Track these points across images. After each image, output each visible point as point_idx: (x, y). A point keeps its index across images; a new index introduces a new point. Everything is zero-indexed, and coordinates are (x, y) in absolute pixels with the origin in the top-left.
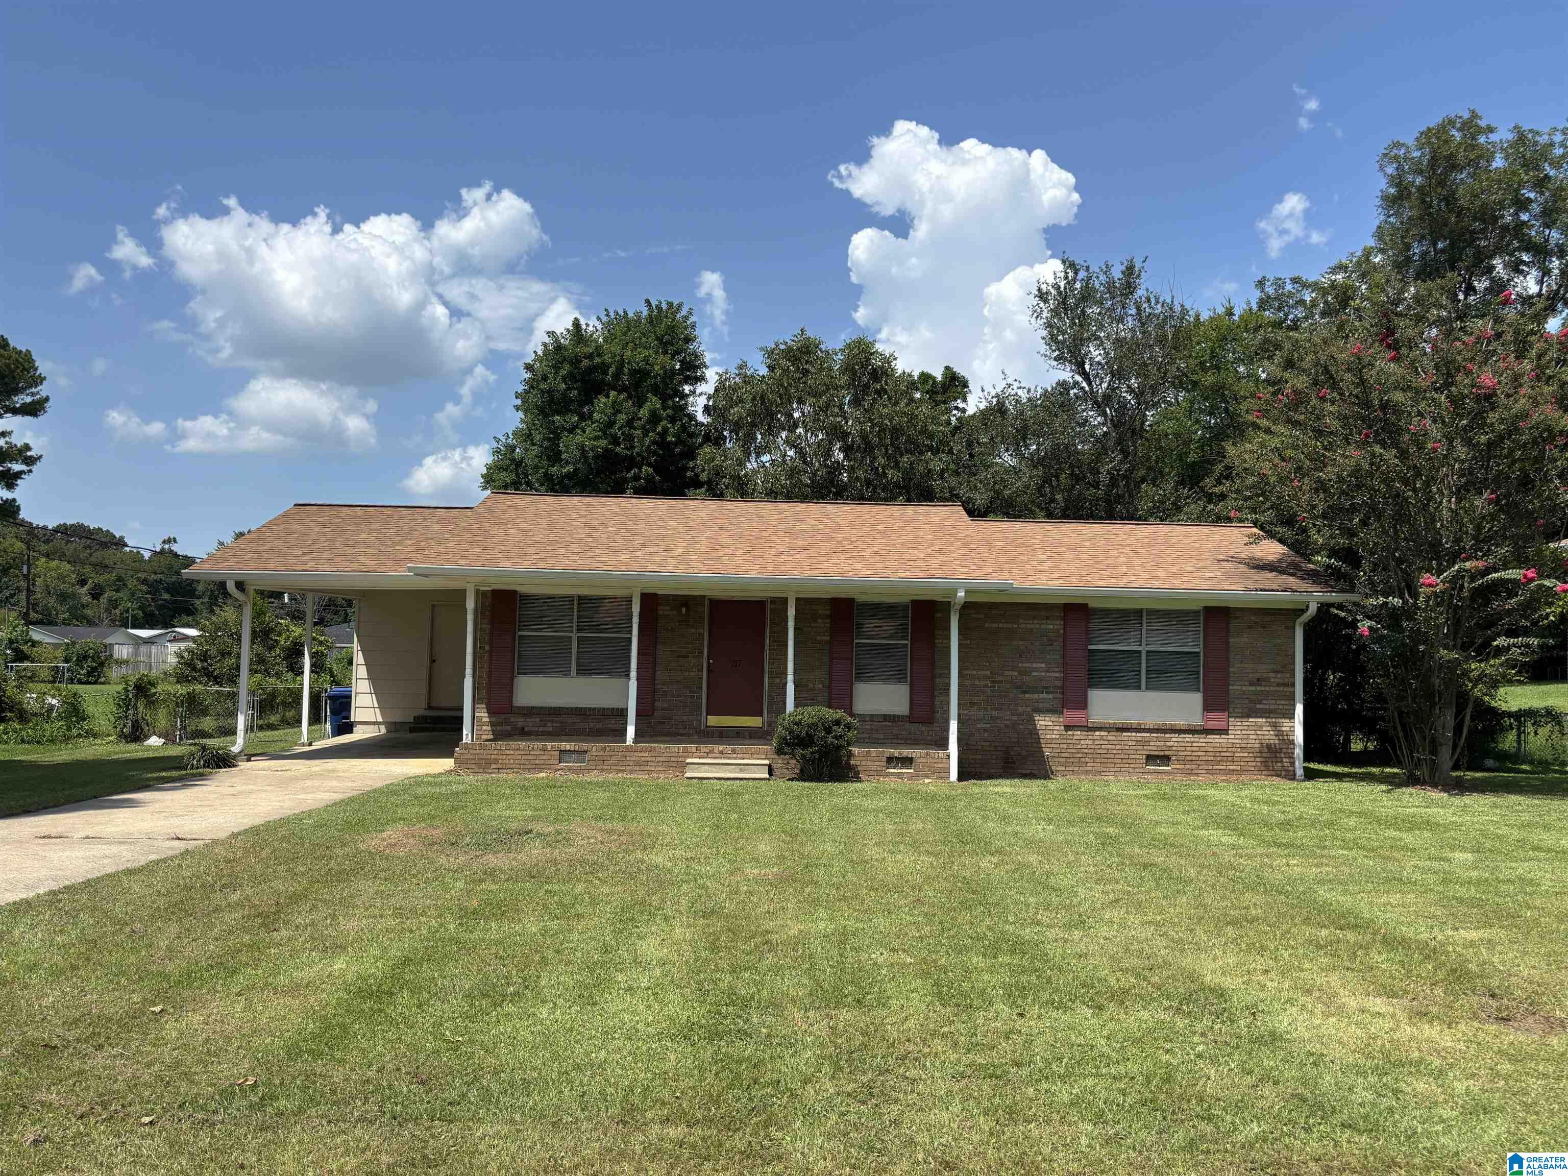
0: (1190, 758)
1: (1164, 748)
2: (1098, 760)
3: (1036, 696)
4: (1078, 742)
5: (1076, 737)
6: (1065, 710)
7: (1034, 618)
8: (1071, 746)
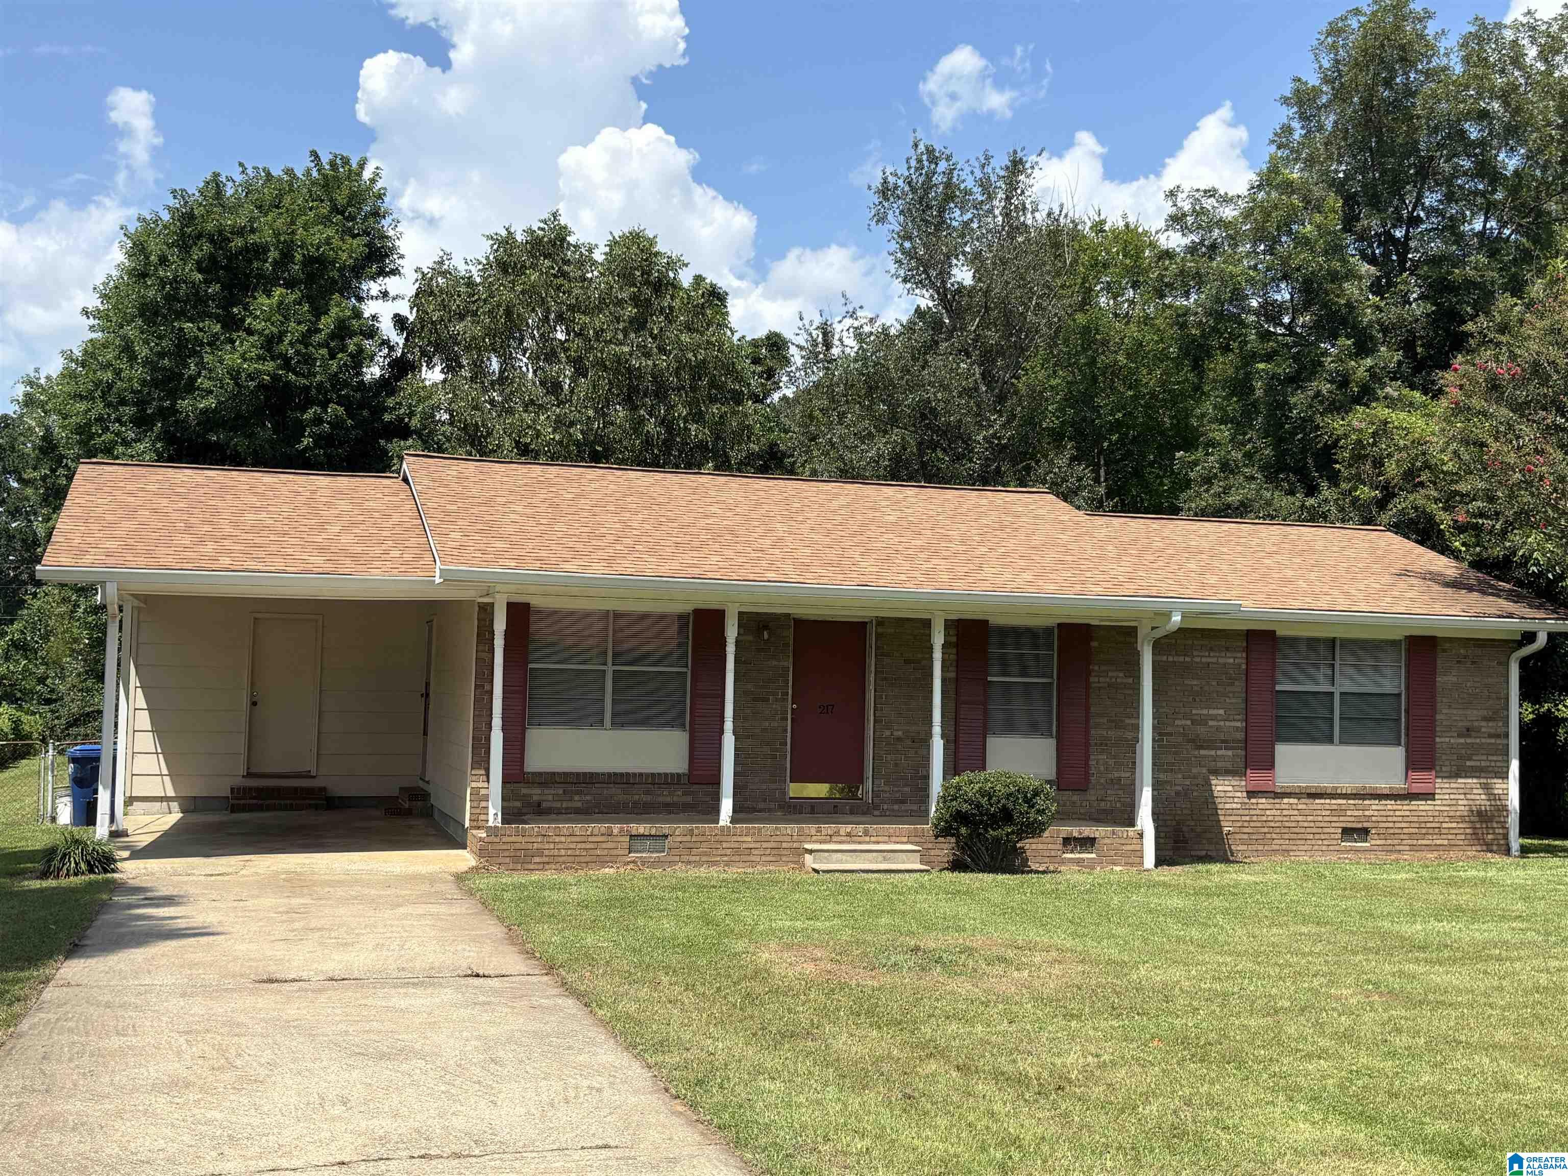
0: (1392, 831)
1: (1362, 819)
2: (1286, 836)
3: (1213, 753)
4: (1262, 813)
5: (1261, 806)
6: (1249, 771)
7: (1211, 649)
8: (1255, 818)
